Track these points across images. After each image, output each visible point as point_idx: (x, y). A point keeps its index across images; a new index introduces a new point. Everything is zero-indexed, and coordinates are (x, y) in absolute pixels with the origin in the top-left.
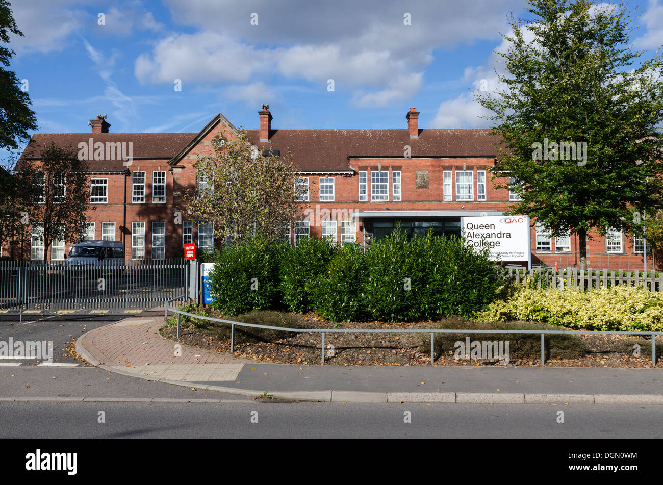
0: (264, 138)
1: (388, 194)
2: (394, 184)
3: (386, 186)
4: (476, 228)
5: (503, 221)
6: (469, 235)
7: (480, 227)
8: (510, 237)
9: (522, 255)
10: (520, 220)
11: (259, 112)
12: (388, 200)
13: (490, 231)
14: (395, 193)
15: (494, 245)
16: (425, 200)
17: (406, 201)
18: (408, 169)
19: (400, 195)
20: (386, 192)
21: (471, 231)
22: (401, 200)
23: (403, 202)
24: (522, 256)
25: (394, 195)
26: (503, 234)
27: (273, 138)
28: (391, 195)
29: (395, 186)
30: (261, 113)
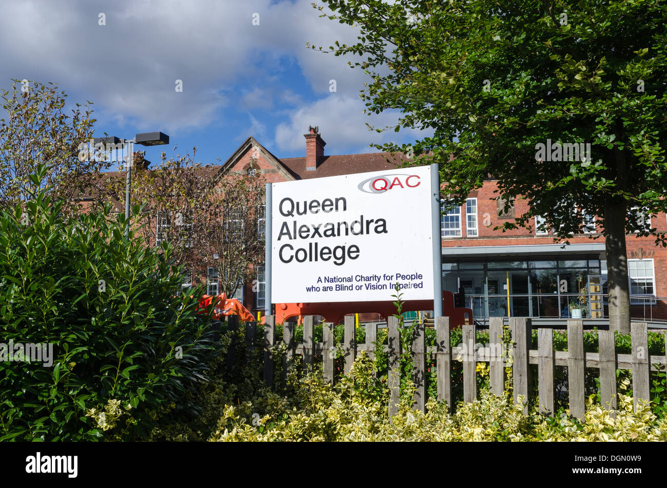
0: (311, 166)
1: (460, 228)
2: (467, 214)
3: (457, 218)
4: (302, 210)
5: (367, 187)
6: (285, 231)
7: (310, 206)
8: (385, 231)
9: (418, 281)
10: (413, 181)
11: (305, 136)
12: (461, 236)
13: (335, 217)
14: (470, 226)
15: (343, 257)
16: (511, 234)
17: (484, 237)
18: (486, 194)
19: (476, 228)
20: (458, 226)
21: (290, 220)
22: (477, 236)
23: (480, 237)
24: (416, 286)
25: (468, 228)
26: (368, 223)
27: (322, 166)
28: (464, 229)
29: (470, 217)
30: (307, 136)
